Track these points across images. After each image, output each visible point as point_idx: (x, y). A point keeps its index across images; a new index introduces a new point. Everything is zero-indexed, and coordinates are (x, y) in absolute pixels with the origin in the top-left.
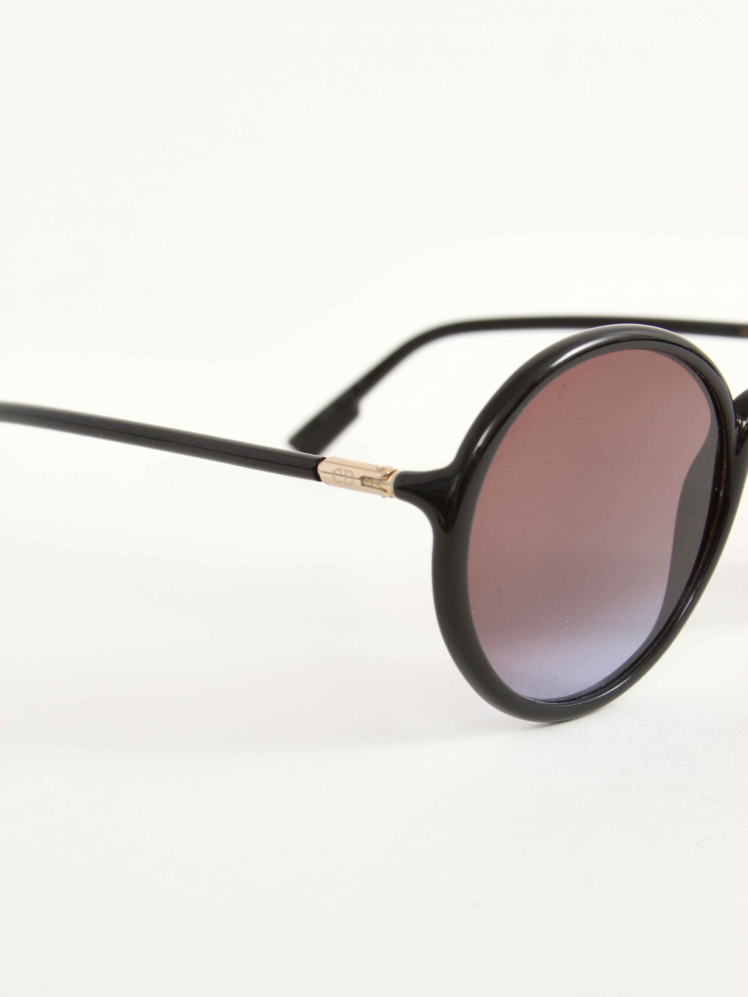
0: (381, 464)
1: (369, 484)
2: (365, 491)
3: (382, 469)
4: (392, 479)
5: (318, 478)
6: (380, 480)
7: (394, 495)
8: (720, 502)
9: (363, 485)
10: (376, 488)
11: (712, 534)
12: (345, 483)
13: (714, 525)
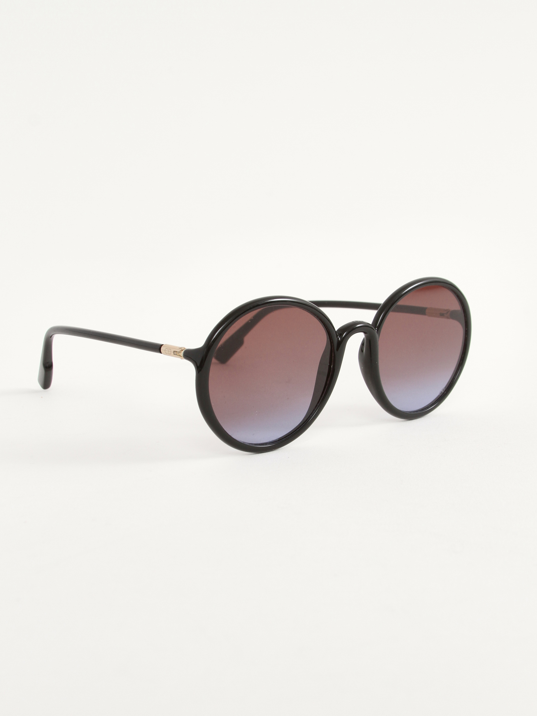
0: (181, 346)
1: (176, 354)
2: (175, 357)
3: (181, 348)
4: (183, 352)
5: (161, 353)
6: (179, 352)
7: (184, 358)
8: (332, 370)
9: (174, 354)
10: (178, 355)
11: (328, 382)
12: (169, 354)
13: (329, 379)
